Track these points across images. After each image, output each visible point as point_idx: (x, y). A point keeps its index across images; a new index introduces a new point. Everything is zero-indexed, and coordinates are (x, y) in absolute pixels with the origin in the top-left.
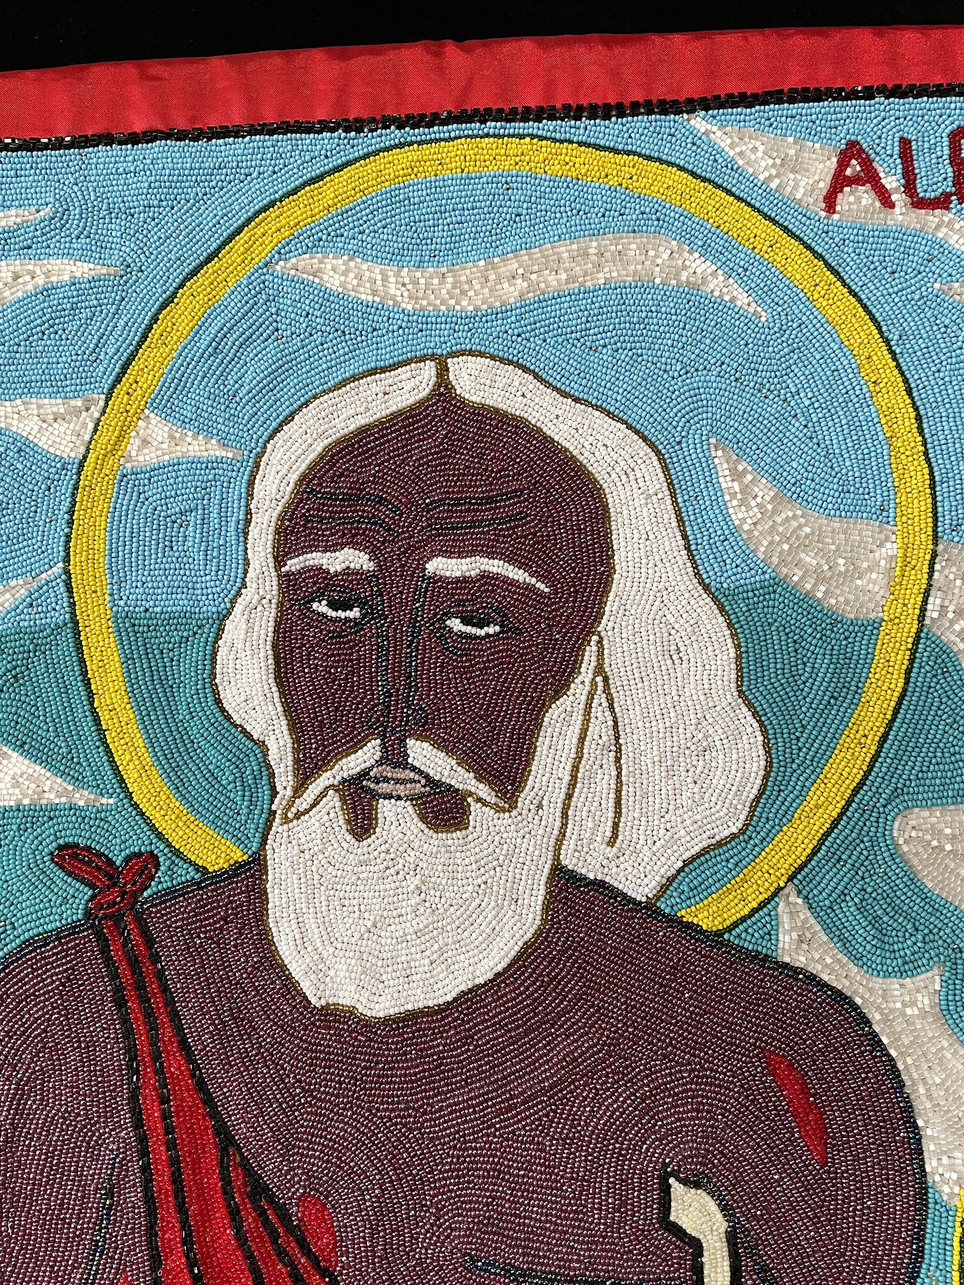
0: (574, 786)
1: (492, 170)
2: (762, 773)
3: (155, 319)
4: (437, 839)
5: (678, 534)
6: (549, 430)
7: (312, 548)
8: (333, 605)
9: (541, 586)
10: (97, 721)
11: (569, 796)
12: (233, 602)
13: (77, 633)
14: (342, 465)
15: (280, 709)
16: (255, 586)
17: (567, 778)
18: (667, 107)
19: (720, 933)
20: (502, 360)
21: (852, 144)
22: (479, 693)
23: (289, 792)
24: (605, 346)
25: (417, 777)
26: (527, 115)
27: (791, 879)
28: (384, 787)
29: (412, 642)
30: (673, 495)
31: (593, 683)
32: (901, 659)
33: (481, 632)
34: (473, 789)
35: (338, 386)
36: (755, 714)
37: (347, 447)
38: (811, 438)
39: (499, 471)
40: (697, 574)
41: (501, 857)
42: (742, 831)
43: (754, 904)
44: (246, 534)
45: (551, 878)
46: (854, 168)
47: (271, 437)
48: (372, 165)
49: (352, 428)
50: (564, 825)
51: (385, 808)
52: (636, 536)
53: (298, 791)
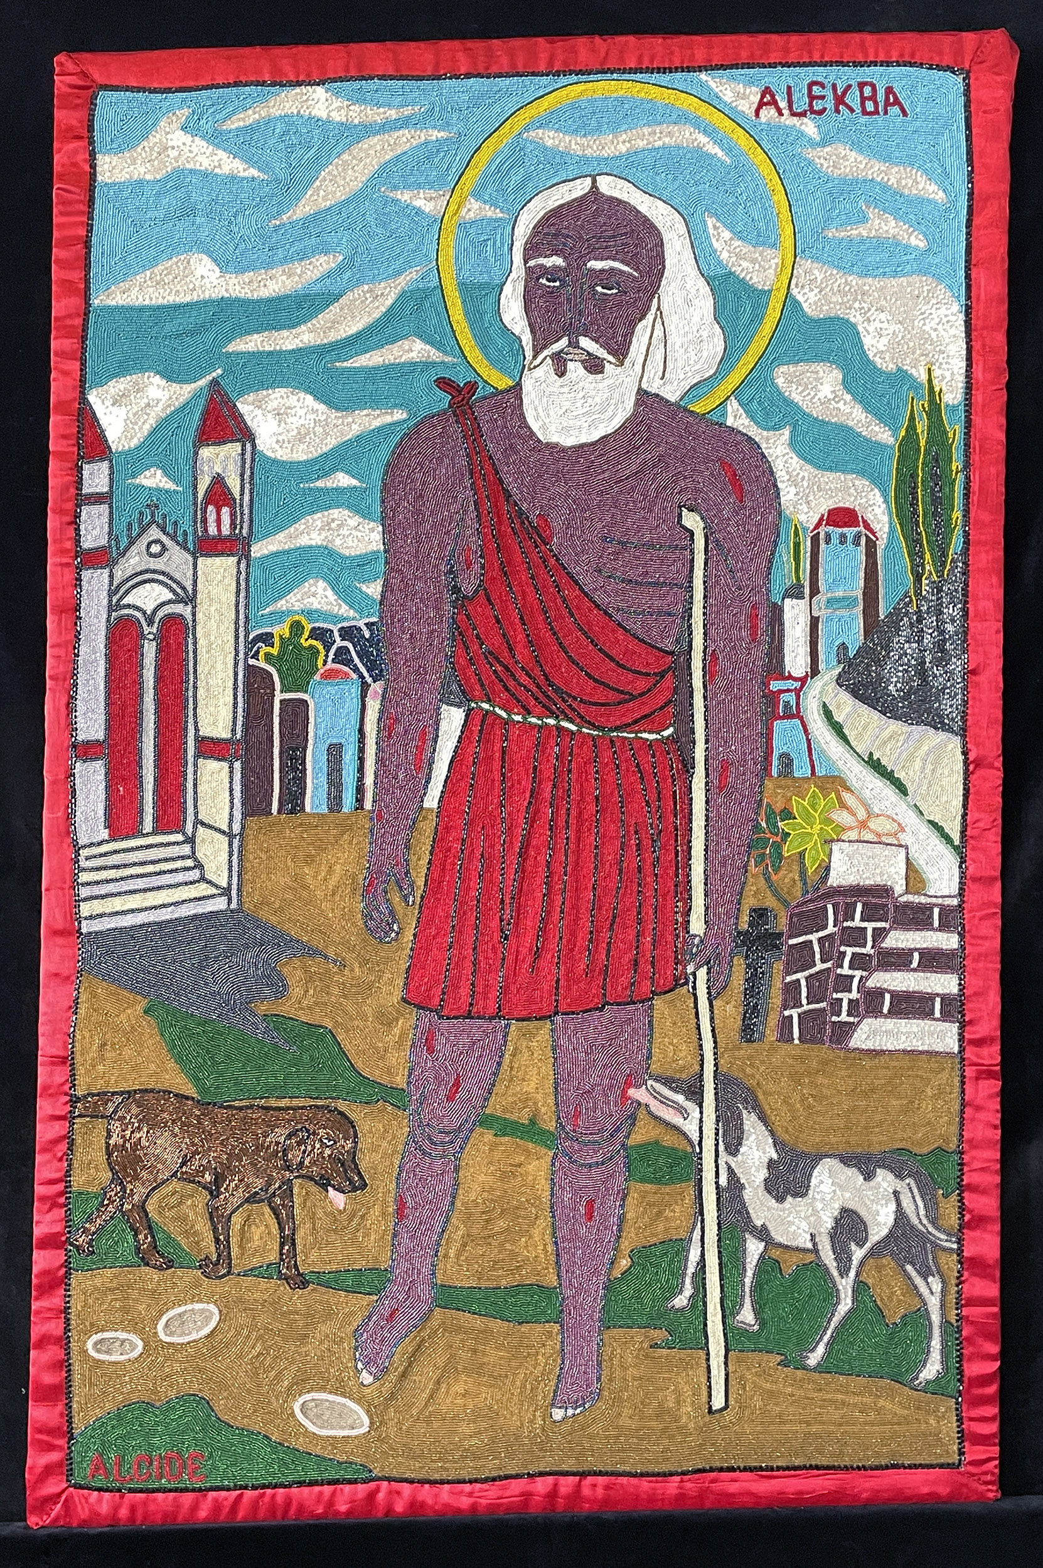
0: (648, 356)
1: (615, 95)
2: (723, 351)
3: (472, 157)
4: (592, 377)
5: (692, 251)
6: (639, 208)
7: (540, 256)
8: (548, 280)
9: (635, 273)
10: (452, 327)
11: (645, 360)
12: (507, 279)
13: (442, 291)
14: (552, 221)
15: (527, 323)
16: (516, 272)
17: (645, 354)
18: (689, 69)
20: (619, 177)
21: (767, 88)
22: (608, 318)
23: (531, 358)
25: (583, 353)
26: (632, 71)
27: (733, 393)
28: (570, 357)
29: (581, 296)
30: (690, 236)
31: (656, 315)
32: (779, 306)
33: (610, 292)
34: (607, 357)
35: (551, 188)
36: (721, 327)
37: (554, 213)
39: (618, 224)
40: (699, 268)
42: (715, 374)
43: (719, 403)
44: (512, 250)
45: (638, 392)
46: (768, 98)
47: (522, 209)
48: (564, 92)
49: (556, 205)
50: (643, 372)
51: (570, 365)
52: (675, 252)
53: (535, 357)
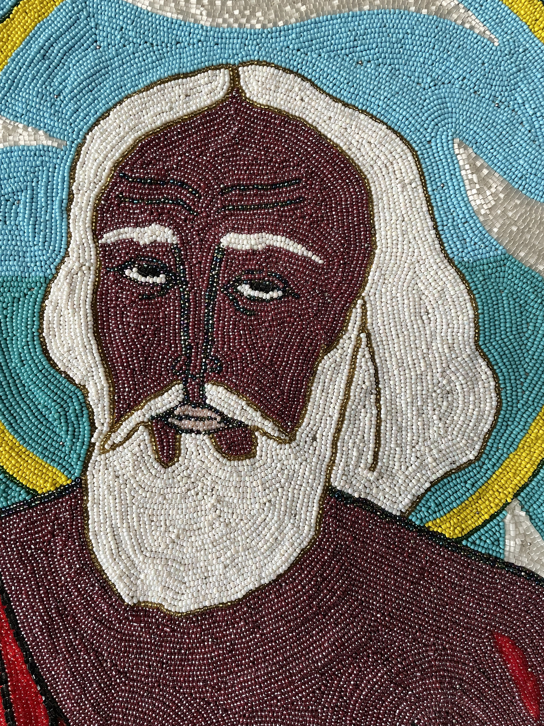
0: (342, 422)
2: (493, 411)
4: (230, 465)
5: (428, 217)
6: (323, 129)
7: (125, 223)
8: (143, 272)
9: (316, 259)
11: (338, 430)
12: (57, 269)
14: (150, 155)
15: (98, 359)
16: (75, 255)
17: (336, 416)
19: (459, 540)
20: (285, 70)
22: (265, 346)
23: (105, 428)
24: (369, 61)
25: (213, 416)
27: (516, 496)
28: (187, 424)
29: (209, 304)
30: (424, 185)
31: (358, 339)
33: (267, 296)
34: (260, 426)
35: (148, 88)
36: (489, 364)
37: (154, 140)
38: (534, 141)
39: (282, 162)
40: (443, 249)
41: (283, 481)
42: (478, 458)
43: (487, 517)
44: (68, 210)
45: (323, 498)
47: (90, 129)
49: (159, 123)
50: (334, 454)
51: (187, 441)
52: (394, 218)
53: (113, 427)
